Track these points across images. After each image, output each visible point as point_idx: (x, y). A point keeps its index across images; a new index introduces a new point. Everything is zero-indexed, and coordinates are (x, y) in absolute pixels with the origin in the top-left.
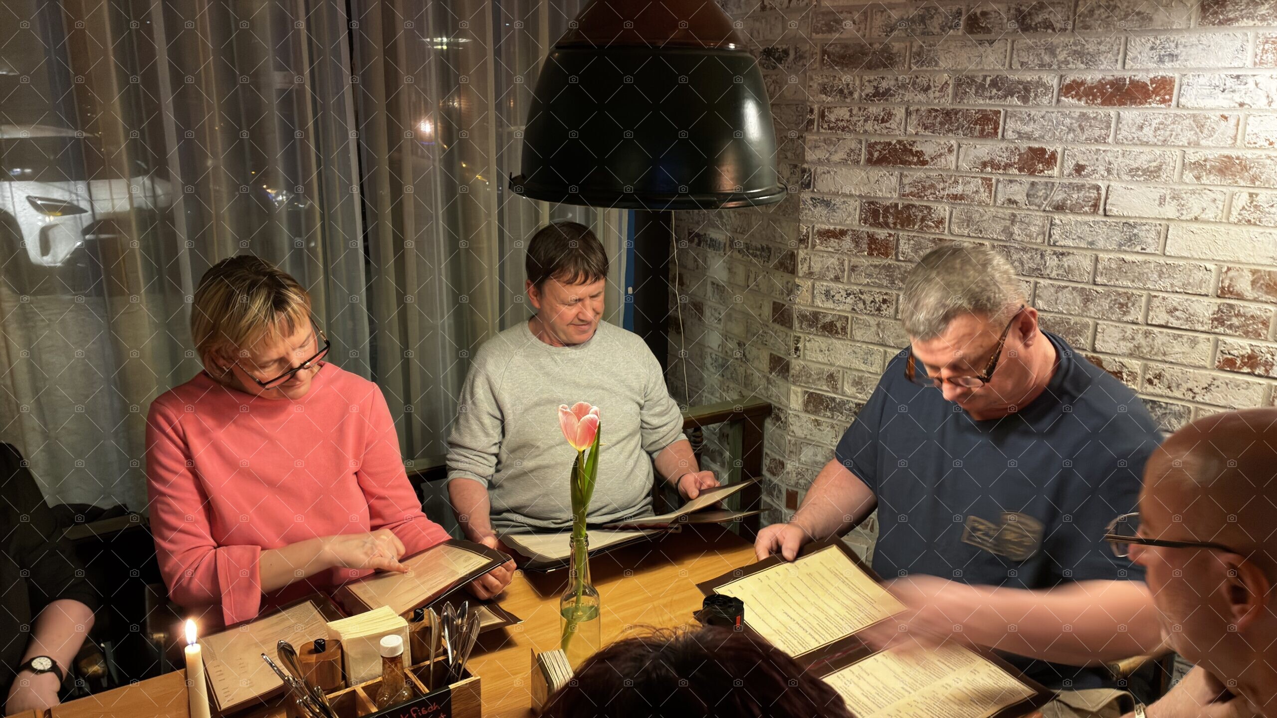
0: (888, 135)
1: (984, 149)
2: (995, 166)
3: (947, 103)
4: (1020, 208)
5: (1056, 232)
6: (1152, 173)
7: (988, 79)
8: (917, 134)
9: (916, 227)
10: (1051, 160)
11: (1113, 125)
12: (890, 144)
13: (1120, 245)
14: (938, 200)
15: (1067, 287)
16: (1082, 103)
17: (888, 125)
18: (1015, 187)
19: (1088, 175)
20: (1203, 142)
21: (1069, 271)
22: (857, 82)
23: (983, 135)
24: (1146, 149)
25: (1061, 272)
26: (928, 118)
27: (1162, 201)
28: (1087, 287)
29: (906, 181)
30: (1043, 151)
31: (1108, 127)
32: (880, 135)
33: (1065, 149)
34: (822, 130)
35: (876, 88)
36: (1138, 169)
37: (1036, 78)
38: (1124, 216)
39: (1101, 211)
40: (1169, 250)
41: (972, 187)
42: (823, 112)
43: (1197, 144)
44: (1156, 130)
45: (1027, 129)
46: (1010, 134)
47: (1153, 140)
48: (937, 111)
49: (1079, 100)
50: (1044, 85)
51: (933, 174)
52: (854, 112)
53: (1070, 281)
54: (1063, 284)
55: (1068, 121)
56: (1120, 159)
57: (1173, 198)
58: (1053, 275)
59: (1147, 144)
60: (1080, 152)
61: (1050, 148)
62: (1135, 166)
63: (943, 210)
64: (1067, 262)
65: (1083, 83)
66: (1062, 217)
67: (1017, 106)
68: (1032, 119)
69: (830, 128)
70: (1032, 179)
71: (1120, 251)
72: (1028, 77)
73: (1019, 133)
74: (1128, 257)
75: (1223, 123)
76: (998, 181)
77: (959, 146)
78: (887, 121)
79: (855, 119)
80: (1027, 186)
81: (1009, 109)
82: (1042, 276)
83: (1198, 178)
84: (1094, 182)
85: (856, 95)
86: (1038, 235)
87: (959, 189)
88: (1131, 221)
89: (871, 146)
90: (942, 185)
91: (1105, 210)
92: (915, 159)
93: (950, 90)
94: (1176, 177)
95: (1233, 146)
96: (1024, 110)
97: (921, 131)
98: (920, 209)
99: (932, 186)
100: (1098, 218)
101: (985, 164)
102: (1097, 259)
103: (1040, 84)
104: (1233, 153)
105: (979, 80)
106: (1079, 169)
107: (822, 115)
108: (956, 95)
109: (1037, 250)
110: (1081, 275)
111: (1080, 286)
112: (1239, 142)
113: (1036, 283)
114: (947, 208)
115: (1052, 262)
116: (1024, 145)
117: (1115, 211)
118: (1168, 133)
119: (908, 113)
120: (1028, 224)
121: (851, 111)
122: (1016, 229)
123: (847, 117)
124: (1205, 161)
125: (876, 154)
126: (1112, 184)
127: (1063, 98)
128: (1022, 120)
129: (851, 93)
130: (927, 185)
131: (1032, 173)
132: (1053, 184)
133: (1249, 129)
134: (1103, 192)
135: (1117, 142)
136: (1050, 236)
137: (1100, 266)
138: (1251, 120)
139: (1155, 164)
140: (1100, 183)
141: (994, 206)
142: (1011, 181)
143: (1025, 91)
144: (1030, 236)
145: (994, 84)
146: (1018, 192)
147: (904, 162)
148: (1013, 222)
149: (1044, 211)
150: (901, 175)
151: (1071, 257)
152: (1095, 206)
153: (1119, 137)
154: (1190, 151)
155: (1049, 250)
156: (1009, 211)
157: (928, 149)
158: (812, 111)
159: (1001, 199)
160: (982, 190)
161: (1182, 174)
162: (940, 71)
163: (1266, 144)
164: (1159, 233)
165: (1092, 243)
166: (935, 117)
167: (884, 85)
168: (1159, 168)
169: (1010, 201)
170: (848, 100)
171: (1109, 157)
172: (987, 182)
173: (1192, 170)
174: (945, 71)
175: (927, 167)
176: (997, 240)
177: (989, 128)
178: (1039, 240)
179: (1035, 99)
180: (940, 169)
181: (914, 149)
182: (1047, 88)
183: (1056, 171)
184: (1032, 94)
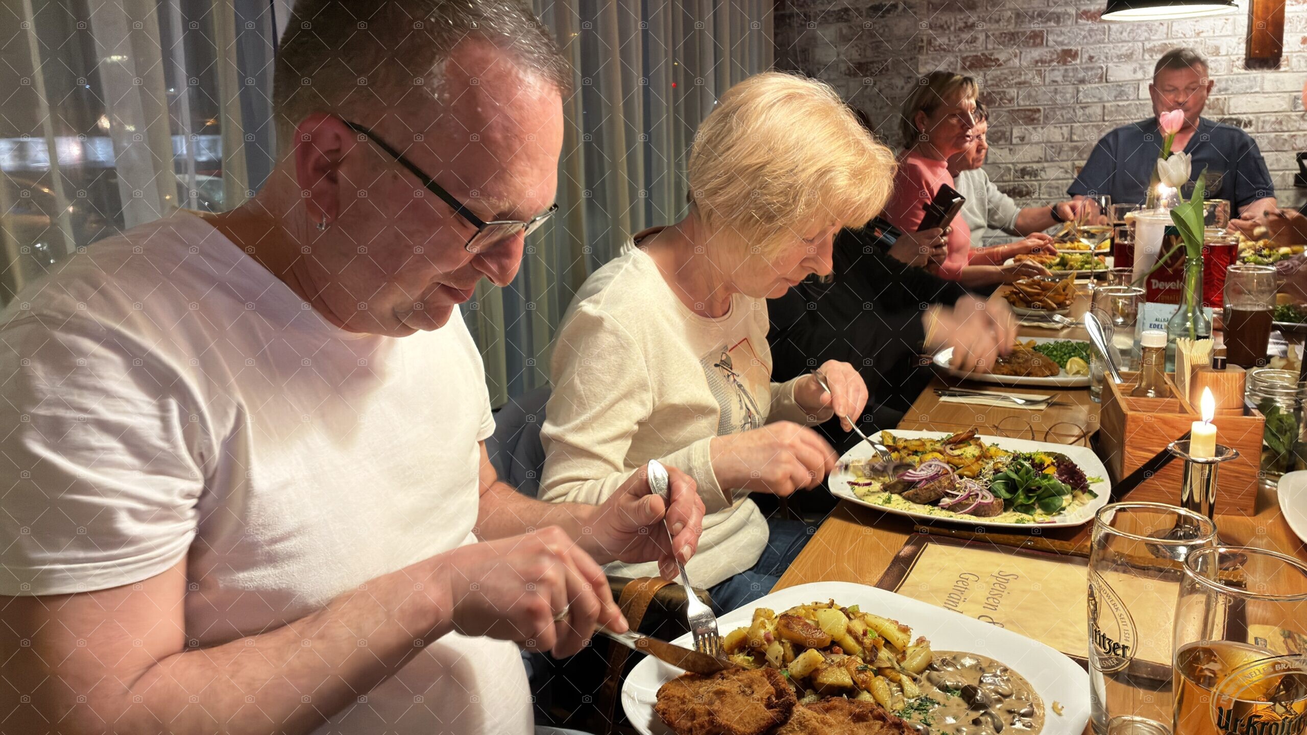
0: (975, 51)
1: (1036, 53)
2: (1043, 62)
3: (1011, 28)
4: (1060, 85)
5: (1081, 94)
6: (1129, 57)
7: (1036, 13)
8: (994, 49)
9: (997, 105)
10: (1074, 55)
11: (1107, 33)
12: (976, 56)
13: (1116, 97)
14: (1009, 86)
15: (1088, 126)
16: (1090, 22)
17: (974, 45)
18: (1056, 73)
19: (1096, 61)
20: (1153, 38)
21: (1090, 116)
22: (953, 20)
23: (1035, 45)
24: (1125, 44)
25: (1085, 117)
26: (1000, 38)
27: (1135, 71)
28: (1100, 123)
29: (988, 78)
30: (1071, 50)
31: (1104, 34)
32: (971, 51)
33: (1082, 48)
34: (930, 52)
35: (966, 23)
36: (1121, 55)
37: (1063, 10)
38: (1116, 82)
39: (1104, 80)
40: (1140, 96)
41: (1030, 76)
42: (930, 40)
43: (1148, 39)
44: (1129, 33)
45: (1060, 39)
46: (1051, 43)
47: (1127, 39)
48: (1005, 33)
49: (1088, 20)
50: (1068, 14)
51: (1006, 71)
52: (952, 39)
53: (1091, 122)
54: (1087, 124)
55: (1083, 33)
56: (1112, 51)
57: (1140, 68)
58: (1081, 120)
59: (1125, 41)
60: (1091, 50)
61: (1074, 48)
62: (1119, 53)
63: (1013, 92)
64: (1087, 111)
65: (1089, 11)
66: (1083, 86)
67: (1053, 27)
68: (1062, 33)
69: (935, 50)
70: (1065, 67)
71: (1115, 100)
72: (1059, 10)
73: (1055, 42)
74: (1121, 103)
75: (1161, 27)
76: (1045, 71)
77: (1021, 53)
78: (975, 42)
79: (952, 43)
80: (1063, 71)
81: (1049, 29)
82: (1075, 122)
83: (1151, 56)
84: (1099, 65)
85: (952, 28)
86: (1071, 98)
87: (1023, 78)
88: (1120, 84)
89: (964, 59)
90: (1011, 78)
91: (1106, 79)
92: (994, 64)
93: (1013, 21)
94: (1141, 57)
95: (1167, 38)
96: (1057, 29)
97: (996, 46)
98: (999, 93)
99: (1006, 79)
100: (1102, 85)
101: (1037, 62)
102: (1104, 107)
103: (1066, 13)
104: (1167, 42)
105: (1030, 13)
106: (1091, 58)
107: (929, 43)
108: (1016, 23)
109: (1070, 107)
110: (1096, 117)
111: (1095, 123)
112: (1169, 35)
113: (1071, 126)
114: (1016, 91)
115: (1080, 112)
116: (1059, 49)
117: (1112, 79)
118: (1135, 34)
119: (987, 37)
120: (1065, 93)
121: (949, 39)
122: (1058, 97)
123: (947, 41)
124: (1155, 46)
125: (968, 64)
126: (1110, 65)
127: (1079, 20)
128: (1057, 34)
129: (949, 28)
130: (1002, 78)
131: (1065, 63)
132: (1077, 68)
133: (1174, 29)
134: (1105, 70)
135: (1109, 42)
136: (1077, 98)
137: (1106, 111)
138: (1174, 24)
139: (1130, 51)
140: (1102, 65)
141: (1044, 85)
142: (1053, 70)
143: (1058, 18)
144: (1066, 100)
145: (1039, 15)
146: (1058, 76)
147: (986, 66)
148: (1056, 91)
149: (1074, 84)
150: (985, 74)
151: (1090, 108)
152: (1101, 78)
153: (1111, 39)
154: (1146, 43)
155: (1078, 106)
156: (1052, 88)
157: (1002, 57)
158: (922, 41)
159: (1047, 80)
160: (1036, 77)
161: (1143, 55)
162: (1006, 10)
163: (1182, 36)
164: (1135, 88)
165: (1100, 99)
166: (1005, 37)
167: (971, 21)
168: (1132, 54)
169: (1054, 81)
170: (947, 32)
171: (1106, 50)
172: (1039, 73)
173: (1148, 53)
174: (1010, 9)
175: (1002, 67)
176: (1047, 105)
177: (1038, 41)
178: (1072, 102)
179: (1064, 22)
180: (1010, 68)
181: (993, 58)
182: (1070, 15)
183: (1078, 61)
184: (1062, 20)
